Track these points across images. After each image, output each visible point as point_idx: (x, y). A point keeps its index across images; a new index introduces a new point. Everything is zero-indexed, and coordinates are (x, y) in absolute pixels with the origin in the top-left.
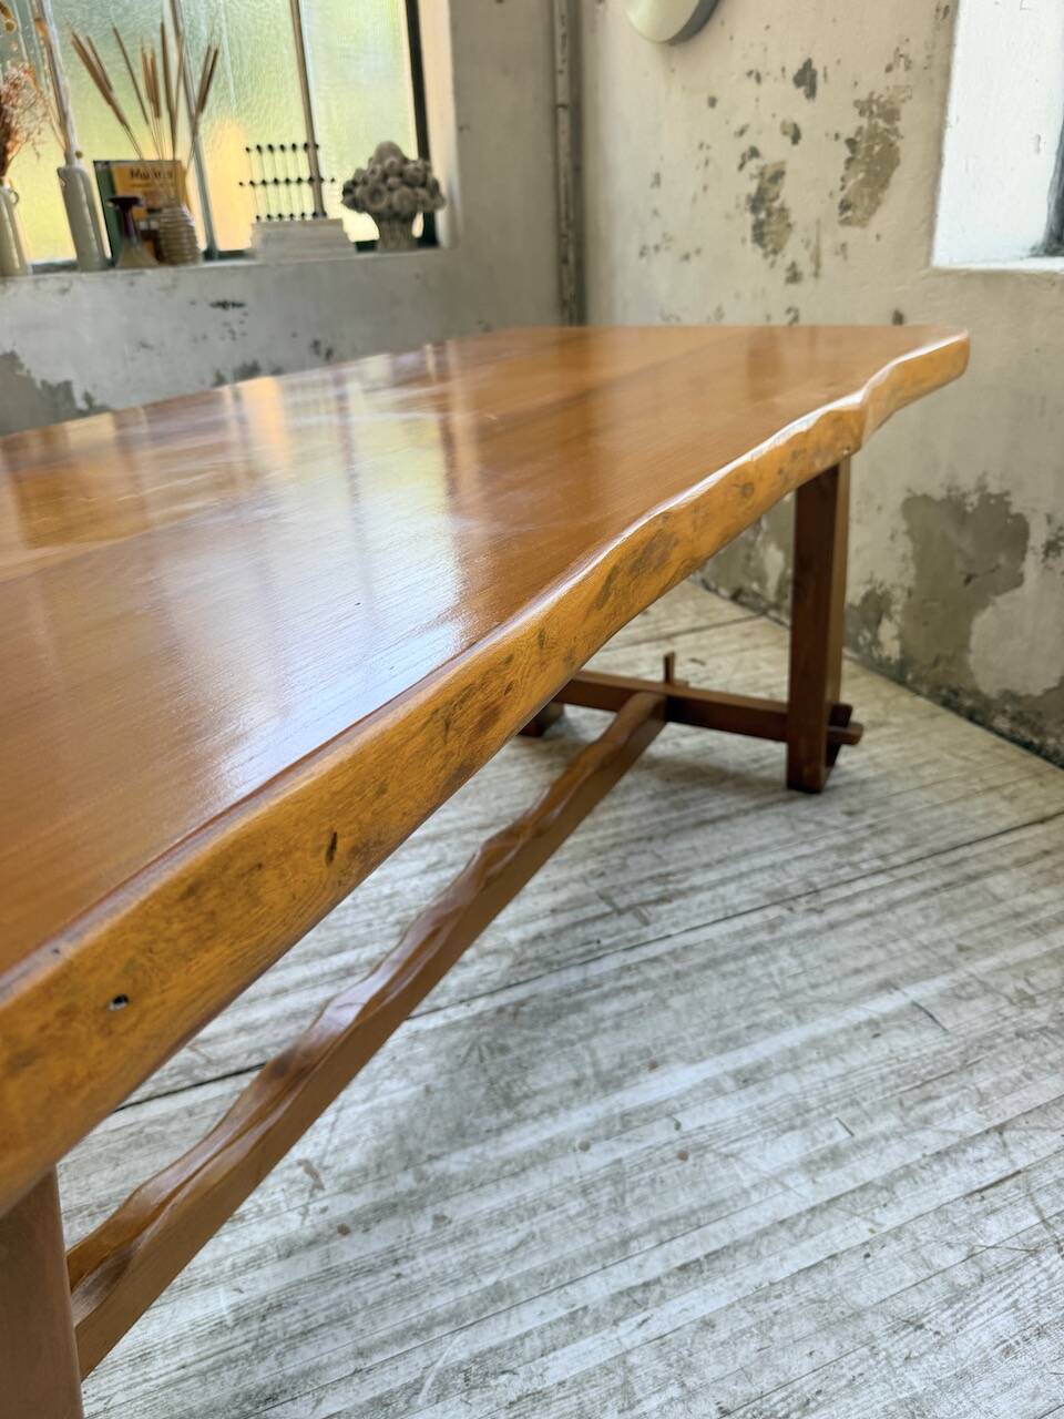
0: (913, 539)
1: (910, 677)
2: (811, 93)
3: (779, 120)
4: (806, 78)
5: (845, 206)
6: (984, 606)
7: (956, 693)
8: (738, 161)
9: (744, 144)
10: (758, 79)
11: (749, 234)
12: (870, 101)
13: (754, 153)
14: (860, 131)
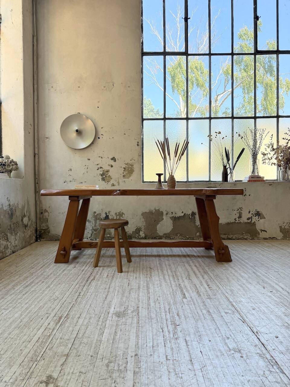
0: (144, 218)
1: (147, 238)
2: (115, 161)
3: (108, 163)
4: (114, 159)
5: (124, 176)
6: (158, 224)
7: (155, 238)
8: (97, 169)
9: (99, 166)
10: (102, 158)
11: (101, 179)
12: (128, 163)
13: (101, 168)
14: (126, 167)
